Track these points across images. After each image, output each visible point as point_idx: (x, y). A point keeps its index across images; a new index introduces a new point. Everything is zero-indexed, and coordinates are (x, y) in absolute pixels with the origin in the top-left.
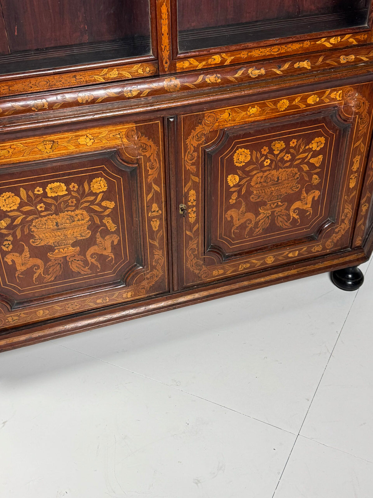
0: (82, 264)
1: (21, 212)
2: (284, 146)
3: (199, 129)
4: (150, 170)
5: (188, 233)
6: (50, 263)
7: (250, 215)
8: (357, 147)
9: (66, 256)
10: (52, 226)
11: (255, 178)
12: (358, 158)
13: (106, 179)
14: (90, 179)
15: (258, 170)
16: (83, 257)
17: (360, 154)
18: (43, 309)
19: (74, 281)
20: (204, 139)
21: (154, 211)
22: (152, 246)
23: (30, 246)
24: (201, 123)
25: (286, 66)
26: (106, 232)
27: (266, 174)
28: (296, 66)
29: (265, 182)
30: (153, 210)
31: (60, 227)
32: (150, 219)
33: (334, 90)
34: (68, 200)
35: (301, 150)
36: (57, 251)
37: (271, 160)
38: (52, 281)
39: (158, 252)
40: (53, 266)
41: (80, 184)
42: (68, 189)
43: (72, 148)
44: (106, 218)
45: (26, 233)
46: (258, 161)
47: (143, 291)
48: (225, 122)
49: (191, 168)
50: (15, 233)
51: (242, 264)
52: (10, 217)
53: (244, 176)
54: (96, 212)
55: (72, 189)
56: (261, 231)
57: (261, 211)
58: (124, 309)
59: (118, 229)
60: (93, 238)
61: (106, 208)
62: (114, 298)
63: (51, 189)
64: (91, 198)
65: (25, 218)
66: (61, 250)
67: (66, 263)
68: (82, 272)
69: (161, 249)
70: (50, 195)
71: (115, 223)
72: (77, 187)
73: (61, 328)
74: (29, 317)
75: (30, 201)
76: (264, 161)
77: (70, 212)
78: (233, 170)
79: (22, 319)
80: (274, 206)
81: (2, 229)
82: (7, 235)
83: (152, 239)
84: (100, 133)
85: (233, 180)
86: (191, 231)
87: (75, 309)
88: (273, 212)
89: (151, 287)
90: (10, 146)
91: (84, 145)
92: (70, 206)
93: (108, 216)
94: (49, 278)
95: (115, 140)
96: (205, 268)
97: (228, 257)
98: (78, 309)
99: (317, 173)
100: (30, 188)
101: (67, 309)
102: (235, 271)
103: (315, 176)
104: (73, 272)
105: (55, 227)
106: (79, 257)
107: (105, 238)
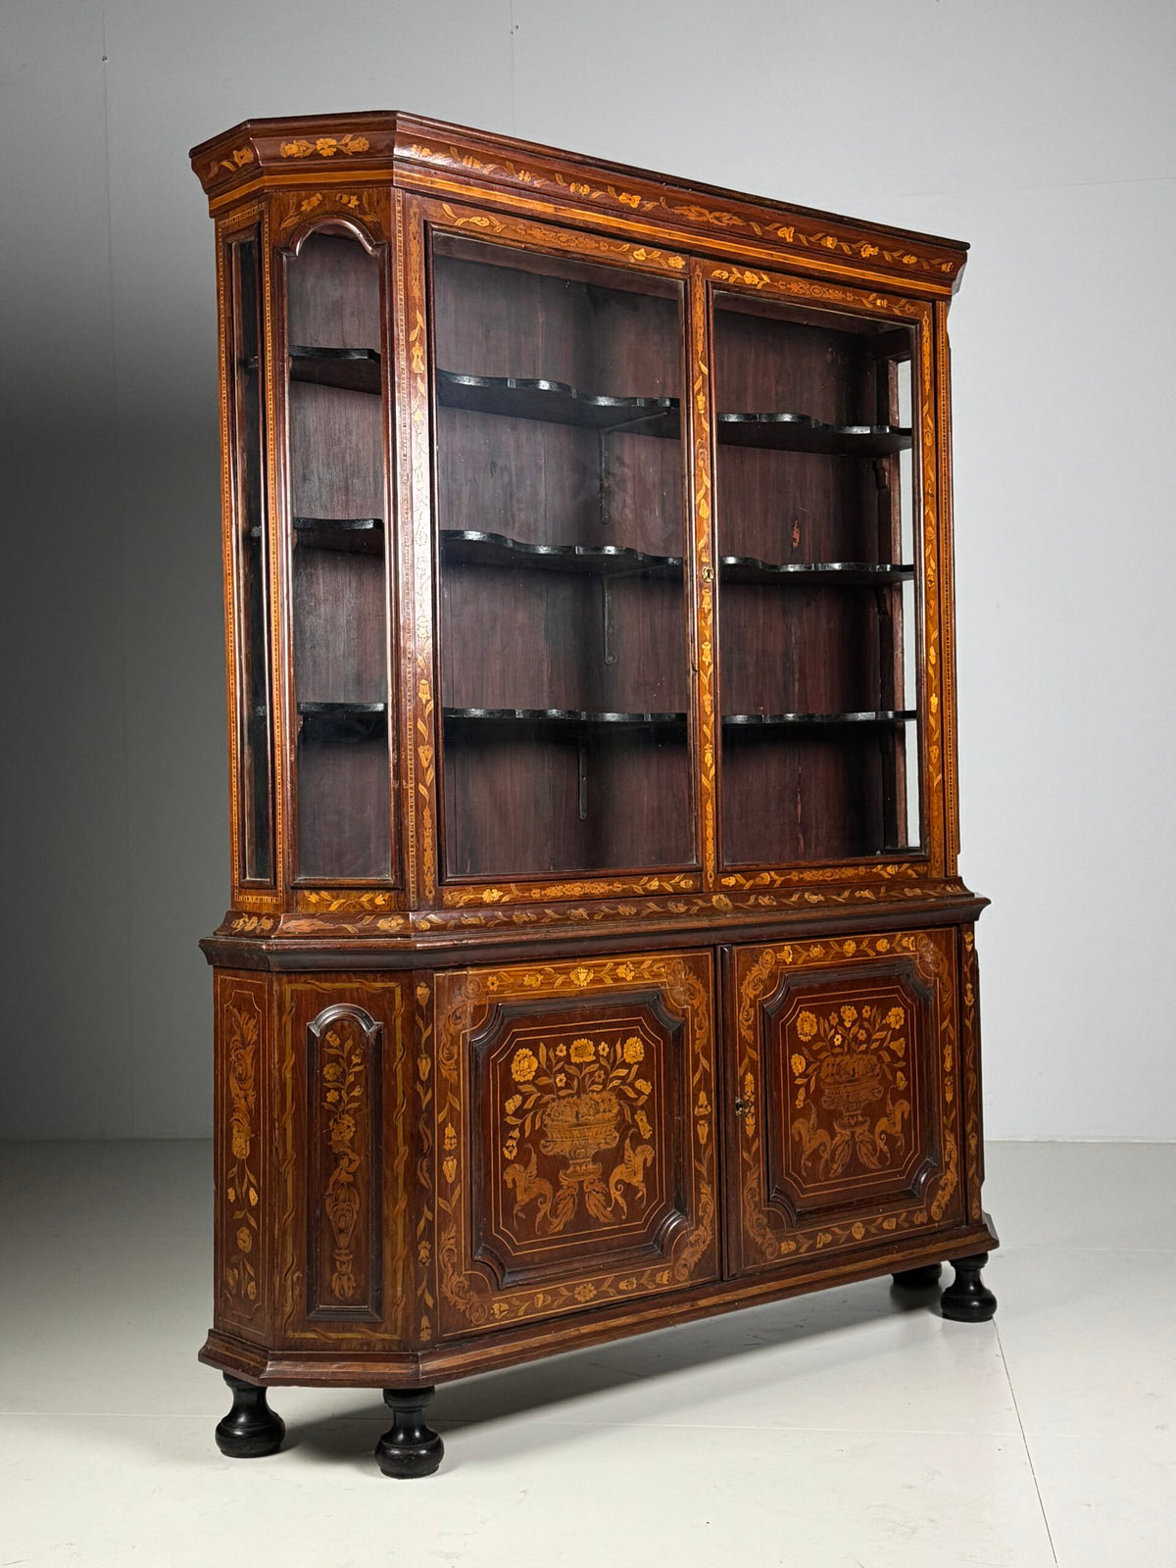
0: (602, 1201)
1: (536, 1085)
2: (856, 1016)
3: (755, 970)
4: (698, 1031)
5: (745, 1155)
6: (561, 1192)
7: (823, 1135)
8: (945, 1029)
9: (583, 1181)
10: (570, 1119)
11: (825, 1064)
12: (948, 1050)
13: (643, 1040)
14: (626, 1036)
15: (828, 1051)
16: (604, 1186)
17: (951, 1042)
18: (544, 1292)
19: (589, 1236)
20: (761, 987)
21: (701, 1106)
22: (698, 1173)
23: (540, 1155)
24: (757, 962)
25: (846, 894)
26: (637, 1140)
27: (838, 1060)
28: (857, 894)
29: (838, 1074)
30: (700, 1103)
31: (582, 1120)
32: (697, 1119)
33: (906, 935)
34: (594, 1072)
35: (877, 1027)
36: (571, 1169)
37: (842, 1036)
38: (559, 1233)
39: (706, 1189)
40: (565, 1199)
41: (612, 1045)
42: (596, 1053)
43: (609, 982)
44: (639, 1112)
45: (537, 1127)
46: (826, 1036)
47: (685, 1271)
48: (785, 963)
49: (748, 1034)
50: (523, 1124)
51: (821, 1234)
52: (521, 1094)
53: (812, 1059)
54: (627, 1098)
55: (601, 1053)
56: (840, 1170)
57: (838, 1129)
58: (660, 1306)
59: (653, 1135)
60: (620, 1148)
61: (639, 1093)
62: (643, 1281)
63: (576, 1049)
64: (623, 1072)
65: (539, 1098)
66: (578, 1168)
67: (581, 1194)
68: (602, 1219)
69: (710, 1182)
70: (574, 1059)
71: (650, 1122)
72: (607, 1050)
73: (572, 1332)
74: (523, 1308)
75: (550, 1067)
76: (834, 1036)
77: (595, 1093)
78: (797, 1047)
79: (513, 1311)
80: (853, 1122)
81: (509, 1115)
82: (513, 1128)
83: (699, 1160)
84: (642, 962)
85: (798, 1063)
86: (749, 1151)
87: (588, 1299)
88: (853, 1133)
89: (696, 1264)
90: (540, 971)
91: (624, 979)
92: (596, 1083)
93: (642, 1108)
94: (557, 1224)
95: (660, 975)
96: (769, 1235)
97: (800, 1215)
98: (592, 1300)
99: (901, 1070)
100: (552, 1045)
101: (576, 1296)
102: (811, 1248)
103: (900, 1074)
104: (590, 1216)
105: (574, 1120)
106: (600, 1186)
107: (637, 1151)
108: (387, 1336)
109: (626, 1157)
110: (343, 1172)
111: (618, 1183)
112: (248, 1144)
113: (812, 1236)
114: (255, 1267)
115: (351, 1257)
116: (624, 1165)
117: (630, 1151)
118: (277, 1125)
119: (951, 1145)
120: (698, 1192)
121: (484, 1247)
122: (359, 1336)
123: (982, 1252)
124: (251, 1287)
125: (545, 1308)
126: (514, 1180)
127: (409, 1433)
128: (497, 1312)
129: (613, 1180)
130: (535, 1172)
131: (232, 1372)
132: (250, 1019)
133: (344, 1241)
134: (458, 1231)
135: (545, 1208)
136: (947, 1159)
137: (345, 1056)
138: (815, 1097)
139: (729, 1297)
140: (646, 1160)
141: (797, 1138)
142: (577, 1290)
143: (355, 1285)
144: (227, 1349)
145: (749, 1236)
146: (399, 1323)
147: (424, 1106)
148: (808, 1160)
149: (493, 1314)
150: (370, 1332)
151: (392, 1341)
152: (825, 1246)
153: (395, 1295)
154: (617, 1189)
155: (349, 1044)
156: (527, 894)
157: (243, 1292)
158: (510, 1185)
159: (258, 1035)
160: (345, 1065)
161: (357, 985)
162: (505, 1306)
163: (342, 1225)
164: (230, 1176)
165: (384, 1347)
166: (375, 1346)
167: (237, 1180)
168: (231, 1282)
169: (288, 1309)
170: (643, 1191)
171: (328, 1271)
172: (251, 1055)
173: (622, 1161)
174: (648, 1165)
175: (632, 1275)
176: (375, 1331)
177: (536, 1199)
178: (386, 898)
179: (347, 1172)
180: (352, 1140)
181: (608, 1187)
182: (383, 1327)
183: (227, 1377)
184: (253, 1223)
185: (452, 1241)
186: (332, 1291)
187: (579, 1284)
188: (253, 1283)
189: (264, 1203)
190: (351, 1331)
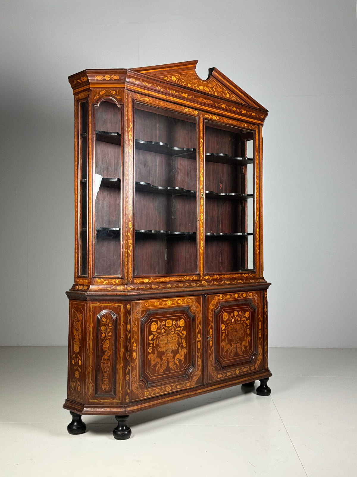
0: (173, 364)
1: (157, 332)
2: (238, 314)
3: (213, 301)
4: (198, 318)
5: (210, 351)
6: (163, 361)
7: (229, 345)
8: (259, 318)
9: (168, 358)
10: (165, 341)
11: (230, 327)
12: (260, 323)
13: (184, 320)
14: (180, 319)
15: (230, 323)
16: (174, 360)
17: (261, 321)
18: (158, 389)
19: (169, 373)
20: (214, 306)
21: (199, 338)
22: (198, 356)
23: (157, 351)
24: (213, 299)
25: (236, 281)
26: (182, 347)
27: (233, 326)
28: (238, 281)
29: (233, 329)
30: (198, 337)
31: (168, 342)
32: (198, 342)
33: (250, 292)
34: (172, 329)
35: (243, 317)
36: (166, 355)
37: (234, 320)
38: (162, 372)
39: (200, 361)
40: (164, 363)
41: (176, 321)
42: (172, 324)
43: (176, 304)
44: (183, 339)
45: (157, 344)
46: (230, 319)
47: (194, 383)
48: (220, 300)
49: (211, 319)
50: (153, 343)
51: (228, 373)
52: (153, 334)
53: (226, 326)
54: (180, 336)
55: (174, 323)
56: (233, 355)
57: (233, 344)
58: (188, 392)
59: (186, 346)
60: (178, 349)
61: (183, 334)
62: (183, 385)
63: (167, 322)
64: (179, 329)
65: (158, 336)
66: (167, 355)
67: (168, 362)
68: (173, 369)
69: (201, 359)
70: (167, 325)
71: (186, 342)
72: (175, 323)
73: (165, 400)
74: (153, 393)
75: (160, 327)
76: (232, 319)
77: (172, 335)
78: (223, 322)
79: (150, 394)
80: (236, 342)
81: (150, 340)
82: (151, 344)
83: (198, 353)
84: (185, 299)
85: (223, 327)
86: (210, 350)
87: (169, 390)
88: (236, 345)
89: (197, 381)
90: (159, 301)
91: (180, 304)
92: (172, 332)
93: (184, 338)
94: (162, 370)
95: (188, 303)
96: (215, 373)
97: (223, 367)
98: (170, 391)
99: (249, 328)
100: (161, 321)
101: (166, 390)
102: (226, 376)
103: (248, 330)
104: (170, 368)
105: (166, 342)
106: (173, 360)
108: (117, 401)
109: (179, 352)
110: (106, 356)
111: (177, 359)
112: (79, 348)
113: (226, 373)
114: (80, 382)
115: (108, 379)
116: (179, 354)
117: (181, 350)
118: (88, 343)
119: (260, 349)
120: (198, 361)
121: (143, 377)
122: (109, 401)
123: (267, 377)
124: (79, 388)
125: (158, 393)
126: (151, 358)
127: (122, 427)
128: (146, 394)
129: (176, 358)
130: (156, 356)
131: (73, 411)
132: (80, 314)
133: (106, 375)
134: (136, 372)
135: (158, 366)
136: (259, 352)
137: (107, 324)
138: (227, 335)
139: (205, 390)
140: (184, 352)
141: (222, 347)
142: (166, 388)
143: (108, 387)
144: (71, 405)
145: (210, 373)
146: (120, 397)
147: (128, 338)
148: (225, 353)
149: (145, 395)
150: (112, 400)
151: (118, 402)
152: (229, 376)
153: (119, 390)
154: (177, 361)
155: (108, 321)
156: (155, 280)
157: (76, 389)
158: (150, 360)
159: (83, 318)
160: (107, 326)
161: (111, 305)
162: (148, 393)
163: (105, 370)
164: (73, 357)
165: (116, 404)
166: (114, 404)
167: (75, 358)
168: (73, 386)
169: (90, 394)
170: (183, 361)
171: (101, 383)
172: (80, 323)
173: (178, 353)
174: (185, 354)
175: (180, 384)
176: (113, 399)
177: (156, 363)
178: (119, 281)
179: (107, 356)
180: (109, 347)
181: (175, 360)
182: (116, 398)
183: (71, 412)
184: (80, 370)
185: (135, 375)
186: (102, 389)
187: (167, 386)
188: (79, 387)
189: (83, 364)
190: (107, 400)
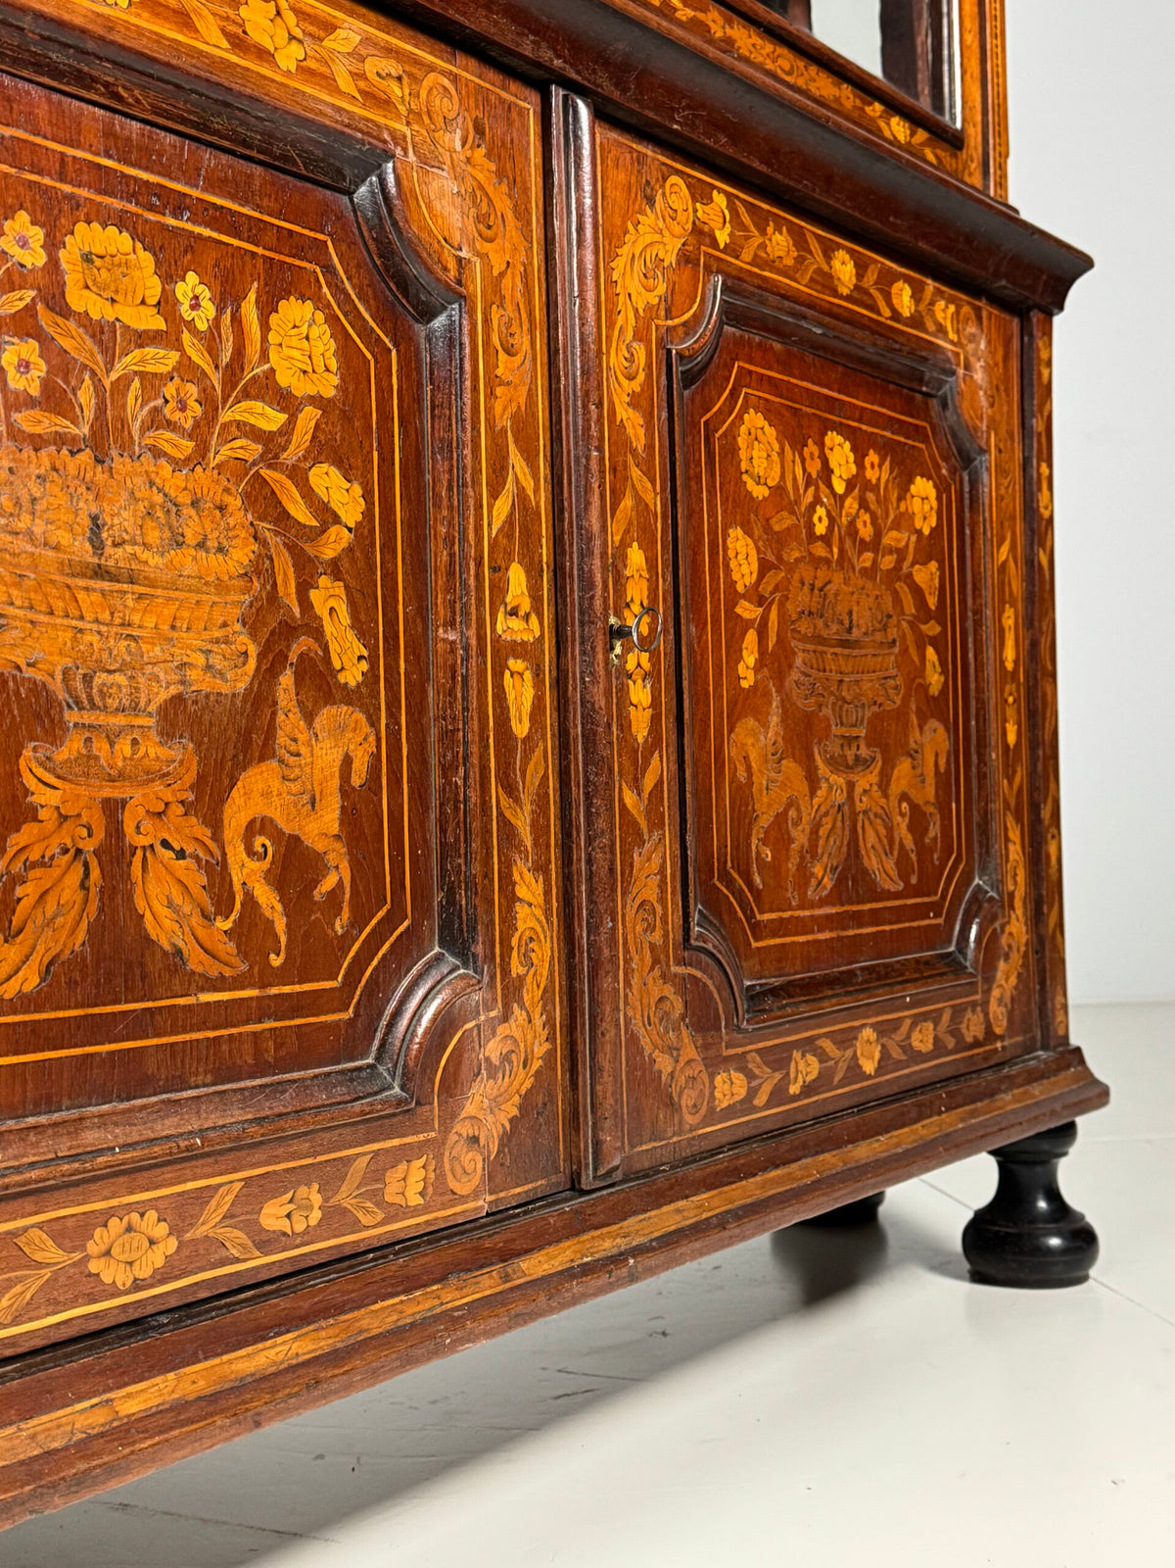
0: (196, 890)
2: (854, 469)
3: (646, 227)
4: (502, 356)
5: (630, 798)
6: (28, 831)
8: (1004, 566)
9: (121, 803)
10: (63, 537)
12: (1010, 615)
13: (334, 324)
14: (278, 288)
15: (802, 544)
16: (205, 833)
17: (1014, 600)
19: (141, 1025)
20: (661, 287)
21: (514, 612)
22: (508, 831)
26: (319, 682)
27: (821, 576)
29: (820, 615)
30: (509, 601)
31: (115, 557)
32: (502, 652)
33: (941, 294)
34: (163, 379)
35: (892, 514)
36: (70, 748)
37: (828, 513)
38: (24, 1003)
39: (529, 888)
40: (43, 863)
41: (228, 296)
42: (166, 305)
44: (324, 581)
46: (797, 502)
47: (473, 1162)
48: (714, 243)
49: (632, 421)
51: (796, 1054)
53: (772, 558)
54: (283, 518)
55: (186, 313)
56: (828, 883)
57: (823, 769)
58: (410, 1284)
59: (371, 677)
60: (261, 697)
61: (328, 517)
62: (345, 1197)
63: (84, 256)
64: (265, 416)
66: (101, 747)
67: (116, 855)
68: (196, 961)
69: (540, 868)
70: (79, 299)
71: (362, 628)
72: (209, 309)
73: (81, 1417)
76: (812, 508)
78: (742, 508)
80: (850, 754)
83: (510, 789)
84: (327, 24)
85: (742, 557)
86: (637, 785)
87: (144, 1273)
88: (851, 785)
89: (506, 1140)
91: (264, 55)
92: (170, 425)
93: (335, 569)
95: (385, 104)
96: (690, 1052)
97: (754, 997)
98: (159, 1277)
99: (934, 642)
101: (93, 1267)
102: (779, 1095)
103: (930, 652)
104: (148, 941)
105: (82, 550)
106: (189, 831)
107: (317, 724)
109: (282, 738)
111: (251, 829)
113: (778, 1059)
116: (274, 764)
117: (296, 716)
119: (1015, 852)
120: (510, 899)
123: (1070, 1120)
129: (238, 812)
136: (1011, 888)
138: (774, 662)
139: (605, 1243)
140: (347, 761)
141: (742, 775)
142: (99, 1239)
145: (641, 1051)
148: (764, 841)
152: (808, 1090)
154: (250, 852)
170: (337, 875)
173: (266, 752)
174: (356, 781)
175: (303, 1175)
181: (217, 835)
187: (110, 1213)
